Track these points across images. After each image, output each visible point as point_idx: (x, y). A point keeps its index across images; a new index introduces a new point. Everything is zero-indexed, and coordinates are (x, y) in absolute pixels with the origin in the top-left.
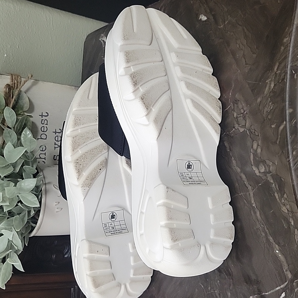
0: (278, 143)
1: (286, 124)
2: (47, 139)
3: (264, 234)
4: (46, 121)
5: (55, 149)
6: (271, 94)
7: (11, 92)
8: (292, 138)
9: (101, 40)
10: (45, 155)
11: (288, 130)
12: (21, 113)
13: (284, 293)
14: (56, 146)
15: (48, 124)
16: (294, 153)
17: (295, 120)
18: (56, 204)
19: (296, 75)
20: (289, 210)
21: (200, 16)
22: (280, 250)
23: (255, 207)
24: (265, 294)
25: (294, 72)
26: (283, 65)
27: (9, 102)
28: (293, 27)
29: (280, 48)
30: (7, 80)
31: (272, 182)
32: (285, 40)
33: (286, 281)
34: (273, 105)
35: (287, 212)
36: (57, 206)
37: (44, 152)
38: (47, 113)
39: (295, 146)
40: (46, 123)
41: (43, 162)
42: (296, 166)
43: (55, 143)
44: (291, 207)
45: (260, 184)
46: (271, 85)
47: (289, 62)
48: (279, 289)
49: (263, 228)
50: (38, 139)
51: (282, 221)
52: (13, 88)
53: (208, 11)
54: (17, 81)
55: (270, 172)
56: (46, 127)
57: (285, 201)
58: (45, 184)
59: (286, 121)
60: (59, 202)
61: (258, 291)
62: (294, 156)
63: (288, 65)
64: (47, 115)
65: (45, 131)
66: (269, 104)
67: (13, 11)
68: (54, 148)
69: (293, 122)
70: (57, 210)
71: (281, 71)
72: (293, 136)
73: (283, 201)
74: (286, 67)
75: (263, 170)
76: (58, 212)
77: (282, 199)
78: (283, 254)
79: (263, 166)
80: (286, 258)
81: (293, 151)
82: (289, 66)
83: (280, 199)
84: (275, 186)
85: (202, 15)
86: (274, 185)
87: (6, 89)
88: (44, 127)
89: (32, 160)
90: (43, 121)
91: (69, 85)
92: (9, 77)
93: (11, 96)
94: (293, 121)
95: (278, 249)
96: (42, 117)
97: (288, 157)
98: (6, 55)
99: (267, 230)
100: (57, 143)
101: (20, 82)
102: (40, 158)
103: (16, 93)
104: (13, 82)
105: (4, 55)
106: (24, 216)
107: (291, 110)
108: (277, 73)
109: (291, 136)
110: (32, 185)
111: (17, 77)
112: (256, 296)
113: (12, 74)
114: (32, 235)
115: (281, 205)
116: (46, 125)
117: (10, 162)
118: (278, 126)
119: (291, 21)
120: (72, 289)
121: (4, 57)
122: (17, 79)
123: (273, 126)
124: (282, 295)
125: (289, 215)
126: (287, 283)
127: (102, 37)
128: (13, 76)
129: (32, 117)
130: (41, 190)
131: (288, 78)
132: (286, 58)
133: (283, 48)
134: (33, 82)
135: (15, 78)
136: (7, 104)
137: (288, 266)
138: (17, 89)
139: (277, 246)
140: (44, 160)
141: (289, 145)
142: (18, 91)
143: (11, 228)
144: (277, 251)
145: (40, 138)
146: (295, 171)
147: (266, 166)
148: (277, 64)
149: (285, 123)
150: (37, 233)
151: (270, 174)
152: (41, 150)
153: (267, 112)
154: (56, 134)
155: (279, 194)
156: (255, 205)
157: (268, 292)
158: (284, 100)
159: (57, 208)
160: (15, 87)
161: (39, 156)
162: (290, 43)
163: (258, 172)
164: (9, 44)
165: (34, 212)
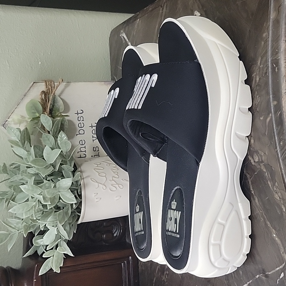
0: (267, 134)
1: (272, 116)
2: (85, 133)
3: (263, 219)
4: (82, 117)
5: (93, 142)
6: (257, 87)
7: (47, 97)
8: (279, 129)
9: (122, 36)
10: (85, 148)
11: (274, 122)
12: (58, 114)
13: (283, 273)
14: (94, 139)
15: (84, 120)
16: (281, 143)
17: (280, 112)
18: (95, 195)
19: (276, 68)
20: (281, 197)
21: (195, 12)
22: (276, 234)
23: (254, 194)
24: (268, 274)
25: (275, 66)
26: (264, 59)
27: (46, 107)
28: (269, 21)
29: (261, 43)
30: (42, 87)
31: (265, 171)
32: (264, 35)
33: (283, 263)
34: (260, 98)
35: (279, 199)
36: (96, 197)
37: (84, 146)
38: (81, 110)
39: (281, 137)
40: (82, 120)
41: (84, 154)
42: (284, 156)
43: (93, 136)
44: (282, 194)
45: (256, 173)
46: (257, 79)
47: (270, 56)
48: (278, 270)
49: (262, 214)
50: (77, 135)
51: (276, 207)
52: (48, 93)
53: (201, 7)
54: (51, 86)
55: (262, 162)
56: (83, 123)
57: (276, 189)
58: (83, 178)
59: (271, 113)
60: (97, 193)
61: (263, 271)
62: (282, 147)
63: (269, 59)
64: (82, 112)
65: (82, 127)
66: (256, 97)
67: (41, 22)
68: (92, 140)
69: (278, 114)
70: (97, 200)
71: (264, 65)
72: (279, 128)
73: (275, 189)
74: (267, 61)
75: (257, 160)
76: (97, 202)
77: (274, 187)
78: (279, 238)
79: (257, 156)
80: (281, 241)
81: (280, 142)
82: (270, 61)
83: (273, 186)
84: (268, 175)
85: (196, 11)
86: (266, 174)
87: (42, 96)
88: (80, 123)
89: (69, 159)
90: (79, 118)
91: (99, 82)
92: (44, 84)
93: (48, 101)
94: (278, 112)
95: (275, 233)
96: (78, 115)
97: (276, 148)
98: (40, 63)
99: (265, 216)
100: (94, 135)
101: (53, 87)
102: (81, 151)
103: (51, 98)
104: (48, 88)
105: (39, 63)
106: (68, 209)
107: (275, 103)
108: (260, 67)
109: (278, 128)
110: (69, 184)
111: (51, 83)
112: (261, 275)
113: (46, 81)
114: (79, 222)
115: (274, 193)
116: (83, 122)
117: (50, 163)
118: (265, 119)
119: (268, 16)
120: (122, 264)
121: (39, 64)
122: (51, 85)
123: (261, 118)
124: (281, 274)
125: (281, 202)
126: (284, 264)
127: (122, 34)
128: (47, 82)
129: (69, 116)
130: (80, 185)
131: (270, 72)
132: (266, 52)
133: (263, 43)
134: (65, 84)
135: (49, 84)
136: (44, 109)
137: (284, 248)
138: (51, 94)
139: (274, 230)
140: (84, 153)
141: (276, 136)
142: (52, 96)
143: (57, 222)
144: (274, 235)
145: (79, 134)
146: (283, 160)
147: (259, 156)
148: (260, 58)
149: (270, 115)
150: (83, 220)
151: (263, 164)
152: (81, 145)
153: (256, 104)
154: (92, 128)
155: (271, 182)
156: (253, 192)
157: (271, 272)
158: (268, 93)
159: (96, 199)
160: (50, 92)
161: (79, 150)
162: (268, 38)
163: (253, 161)
164: (42, 52)
165: (75, 206)
